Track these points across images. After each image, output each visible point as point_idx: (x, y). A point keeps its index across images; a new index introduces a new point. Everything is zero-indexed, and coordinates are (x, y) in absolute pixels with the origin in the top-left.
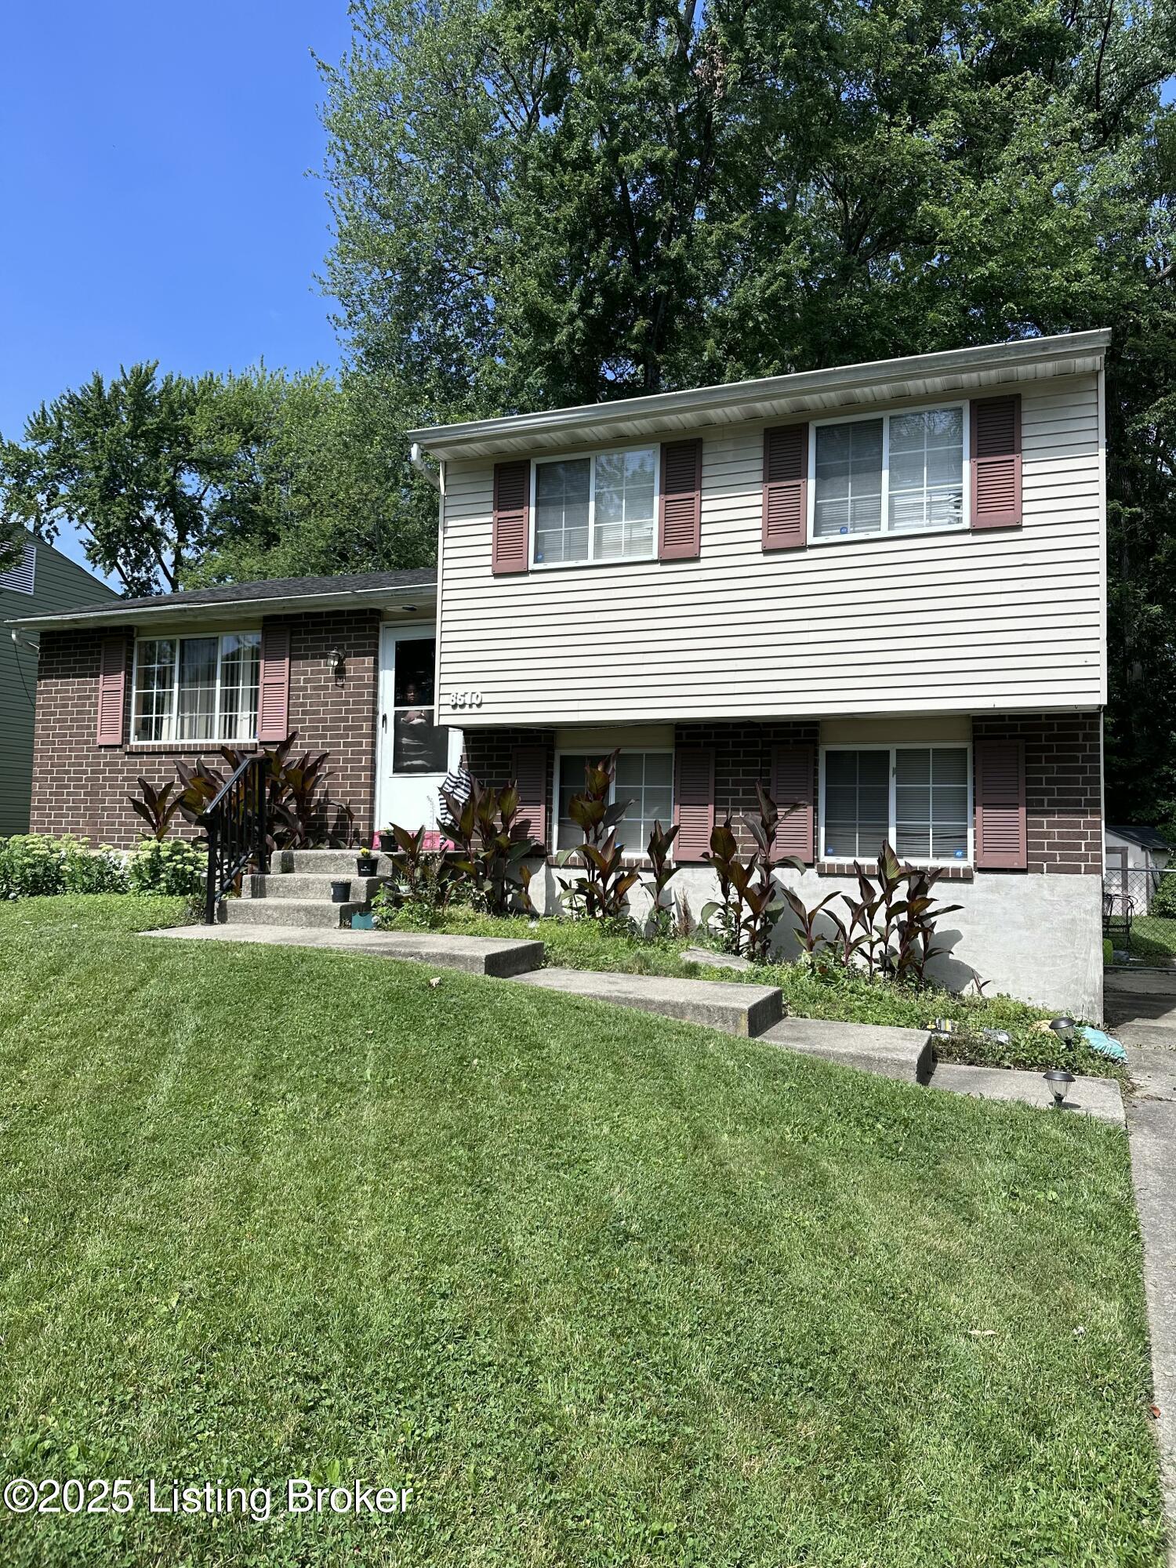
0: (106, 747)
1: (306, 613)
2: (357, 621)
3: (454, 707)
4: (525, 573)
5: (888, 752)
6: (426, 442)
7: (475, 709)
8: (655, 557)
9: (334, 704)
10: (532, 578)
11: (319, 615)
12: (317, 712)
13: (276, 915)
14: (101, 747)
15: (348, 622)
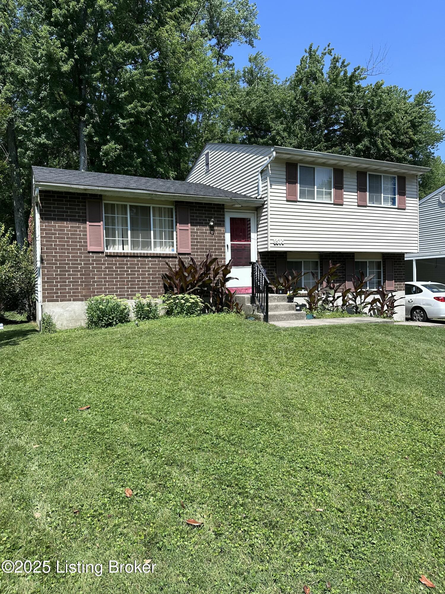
0: (93, 252)
1: (204, 203)
2: (218, 208)
3: (275, 244)
4: (296, 201)
5: (367, 262)
6: (278, 151)
7: (279, 246)
8: (332, 202)
9: (209, 239)
10: (298, 203)
11: (202, 203)
12: (203, 242)
13: (285, 317)
14: (89, 252)
15: (214, 208)
